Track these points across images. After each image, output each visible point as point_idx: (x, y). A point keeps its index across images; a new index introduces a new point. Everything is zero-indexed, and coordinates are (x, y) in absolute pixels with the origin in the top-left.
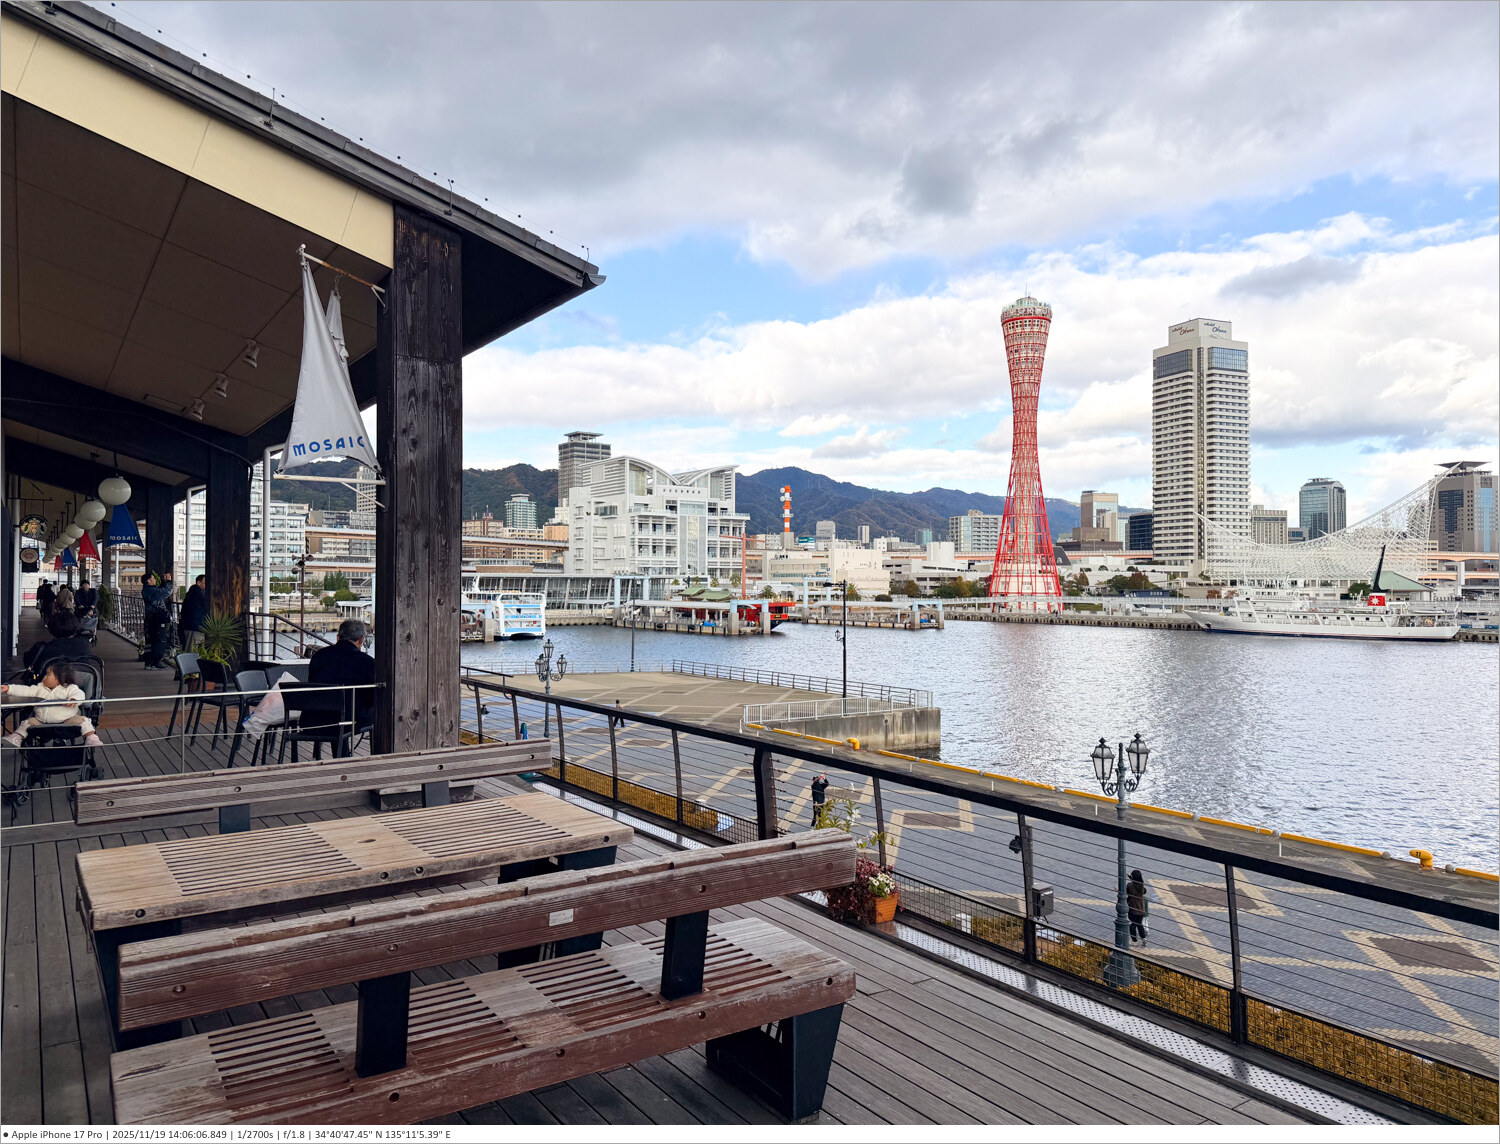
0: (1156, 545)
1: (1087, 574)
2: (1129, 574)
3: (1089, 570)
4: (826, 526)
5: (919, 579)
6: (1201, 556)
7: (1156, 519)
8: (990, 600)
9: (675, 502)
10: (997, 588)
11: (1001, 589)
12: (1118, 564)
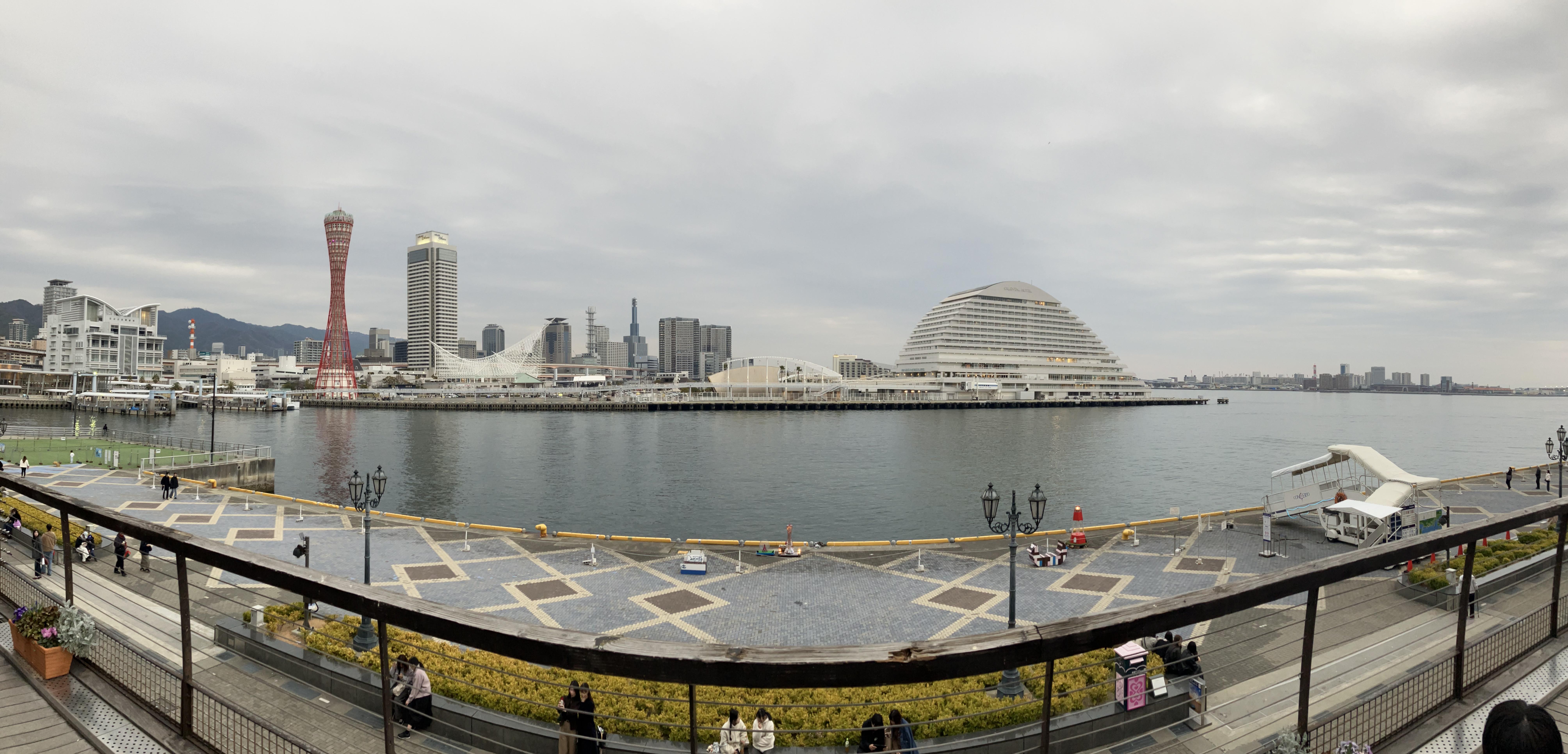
0: (409, 359)
1: (372, 375)
2: (395, 376)
3: (373, 373)
4: (218, 345)
5: (274, 379)
6: (433, 366)
7: (409, 344)
8: (316, 391)
9: (117, 326)
10: (320, 384)
11: (322, 385)
12: (388, 369)
